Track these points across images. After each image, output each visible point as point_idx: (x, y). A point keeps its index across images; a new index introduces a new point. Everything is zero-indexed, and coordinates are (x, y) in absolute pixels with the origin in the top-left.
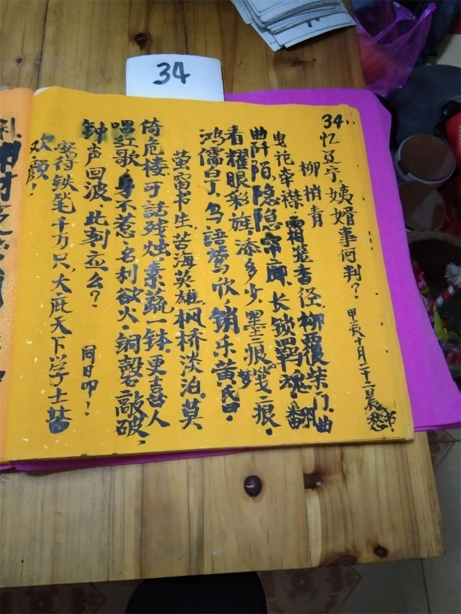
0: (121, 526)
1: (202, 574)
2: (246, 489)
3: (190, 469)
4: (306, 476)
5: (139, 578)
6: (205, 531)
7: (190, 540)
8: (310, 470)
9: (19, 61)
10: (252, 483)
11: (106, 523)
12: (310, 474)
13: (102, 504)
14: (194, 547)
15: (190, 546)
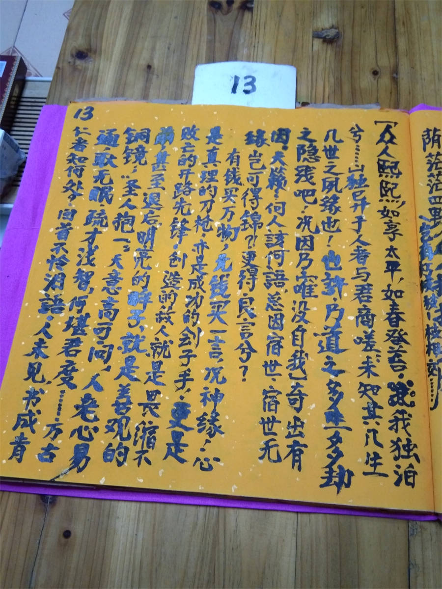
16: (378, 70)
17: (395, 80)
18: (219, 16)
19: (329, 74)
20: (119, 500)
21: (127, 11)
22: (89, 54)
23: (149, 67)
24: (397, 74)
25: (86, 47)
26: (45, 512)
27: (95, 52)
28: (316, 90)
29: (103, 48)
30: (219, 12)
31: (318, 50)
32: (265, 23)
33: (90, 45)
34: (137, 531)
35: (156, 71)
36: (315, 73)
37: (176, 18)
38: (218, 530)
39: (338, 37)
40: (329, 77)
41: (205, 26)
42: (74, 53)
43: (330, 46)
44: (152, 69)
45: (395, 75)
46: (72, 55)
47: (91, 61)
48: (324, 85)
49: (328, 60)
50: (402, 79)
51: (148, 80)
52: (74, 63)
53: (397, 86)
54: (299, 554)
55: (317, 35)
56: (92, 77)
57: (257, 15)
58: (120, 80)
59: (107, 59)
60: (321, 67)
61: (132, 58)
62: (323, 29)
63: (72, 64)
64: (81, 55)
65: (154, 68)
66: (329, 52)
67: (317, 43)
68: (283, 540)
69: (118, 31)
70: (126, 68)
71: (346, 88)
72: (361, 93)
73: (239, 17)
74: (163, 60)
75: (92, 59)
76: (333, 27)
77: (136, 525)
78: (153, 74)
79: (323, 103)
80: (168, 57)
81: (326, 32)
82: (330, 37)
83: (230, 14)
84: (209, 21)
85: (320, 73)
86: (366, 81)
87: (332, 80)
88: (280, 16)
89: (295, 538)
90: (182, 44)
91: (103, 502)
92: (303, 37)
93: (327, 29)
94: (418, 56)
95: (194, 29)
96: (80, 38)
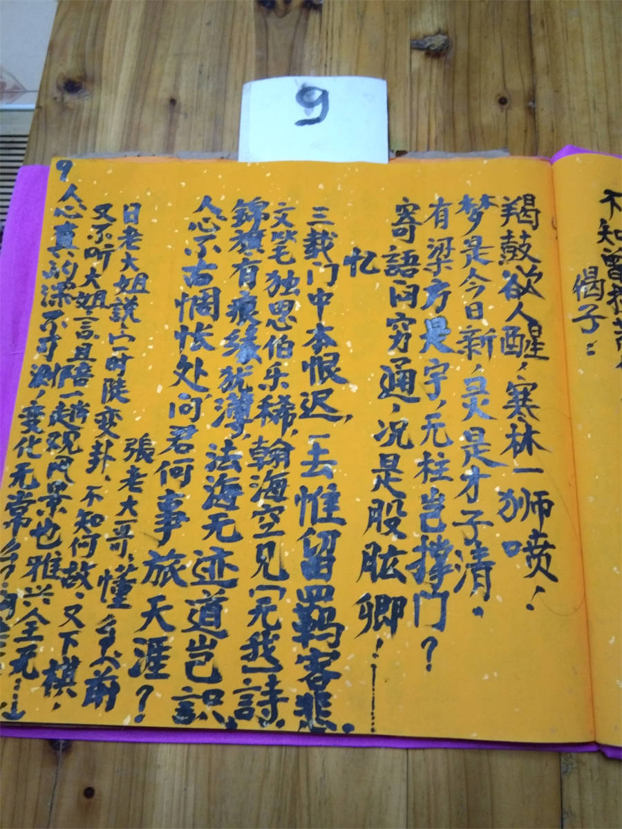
16: (506, 95)
17: (532, 112)
18: (272, 20)
19: (435, 105)
20: (159, 743)
21: (137, 15)
22: (83, 84)
23: (173, 101)
24: (534, 102)
25: (79, 74)
26: (56, 762)
27: (93, 81)
28: (417, 128)
29: (104, 74)
30: (273, 14)
31: (419, 69)
32: (341, 28)
33: (84, 70)
34: (187, 784)
35: (183, 109)
36: (415, 103)
37: (209, 24)
38: (299, 778)
39: (448, 47)
40: (436, 111)
41: (253, 37)
42: (61, 83)
43: (435, 62)
44: (177, 106)
45: (531, 103)
46: (59, 88)
47: (87, 95)
48: (430, 122)
49: (434, 84)
50: (542, 109)
51: (172, 123)
52: (63, 99)
53: (535, 121)
54: (411, 806)
55: (416, 46)
56: (89, 120)
57: (328, 17)
58: (131, 123)
59: (111, 92)
60: (424, 94)
61: (146, 88)
62: (425, 37)
63: (59, 100)
64: (72, 86)
65: (180, 104)
66: (435, 70)
67: (418, 59)
68: (389, 788)
69: (124, 47)
70: (138, 105)
71: (461, 126)
72: (482, 133)
73: (302, 21)
74: (193, 91)
75: (88, 93)
76: (439, 32)
77: (184, 777)
78: (179, 112)
79: (428, 149)
80: (199, 86)
81: (430, 40)
82: (436, 47)
83: (289, 16)
84: (258, 27)
85: (422, 103)
86: (489, 114)
87: (440, 114)
88: (362, 17)
89: (405, 783)
90: (220, 64)
91: (137, 745)
92: (396, 49)
93: (432, 36)
94: (564, 73)
95: (236, 40)
96: (69, 59)
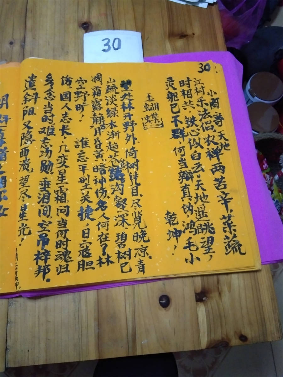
0: (86, 328)
1: (136, 355)
2: (160, 303)
3: (126, 292)
4: (196, 294)
5: (98, 359)
6: (136, 329)
7: (127, 335)
8: (199, 290)
9: (11, 43)
10: (164, 299)
11: (77, 326)
12: (199, 293)
13: (74, 315)
14: (130, 339)
15: (128, 338)
